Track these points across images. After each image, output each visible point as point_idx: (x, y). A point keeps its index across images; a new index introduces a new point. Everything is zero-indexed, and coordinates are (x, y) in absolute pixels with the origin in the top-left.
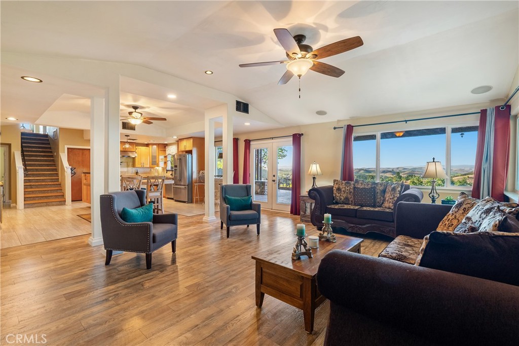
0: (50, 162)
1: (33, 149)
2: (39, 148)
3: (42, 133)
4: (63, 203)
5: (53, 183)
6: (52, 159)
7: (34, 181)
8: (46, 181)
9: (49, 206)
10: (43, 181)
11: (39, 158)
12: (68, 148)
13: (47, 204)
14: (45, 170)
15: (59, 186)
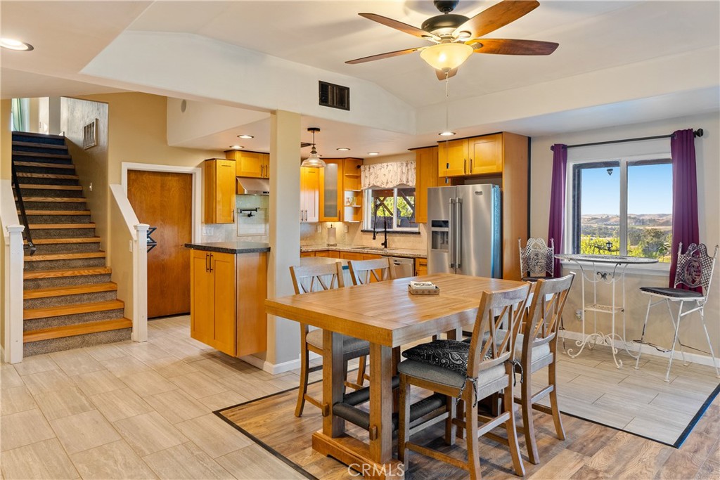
0: (76, 209)
1: (35, 175)
2: (47, 170)
3: (47, 133)
4: (124, 333)
5: (91, 272)
6: (81, 200)
7: (42, 265)
8: (73, 264)
9: (89, 345)
10: (66, 264)
11: (50, 199)
12: (130, 171)
13: (85, 341)
14: (66, 234)
15: (107, 279)
